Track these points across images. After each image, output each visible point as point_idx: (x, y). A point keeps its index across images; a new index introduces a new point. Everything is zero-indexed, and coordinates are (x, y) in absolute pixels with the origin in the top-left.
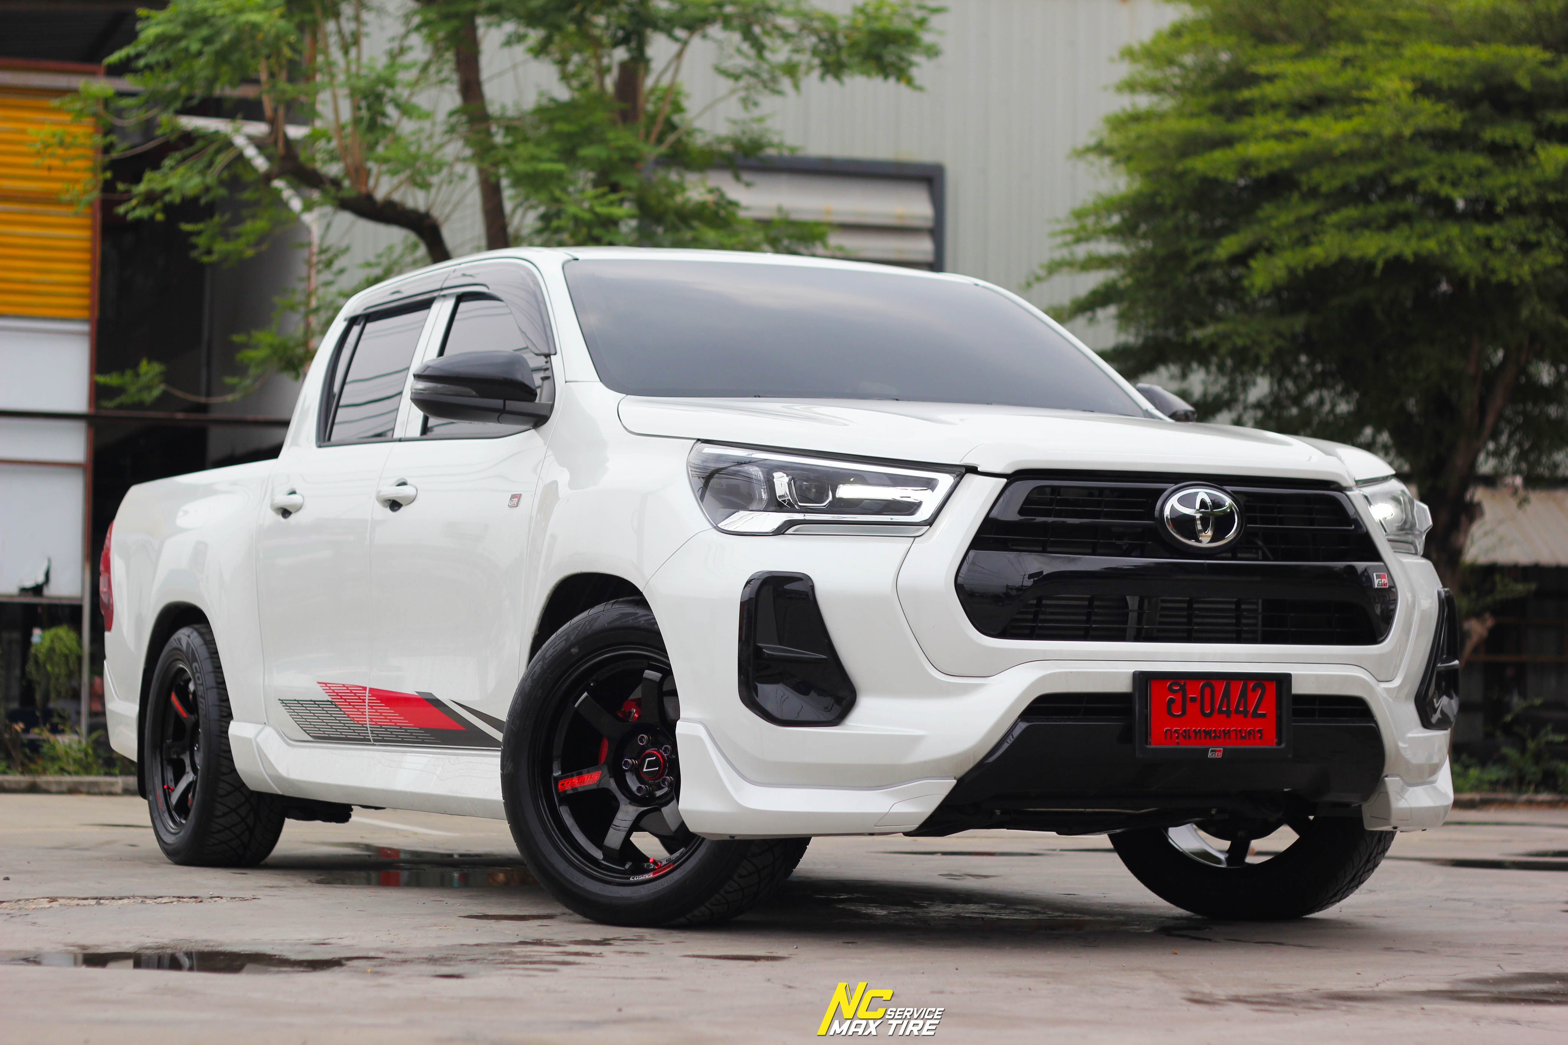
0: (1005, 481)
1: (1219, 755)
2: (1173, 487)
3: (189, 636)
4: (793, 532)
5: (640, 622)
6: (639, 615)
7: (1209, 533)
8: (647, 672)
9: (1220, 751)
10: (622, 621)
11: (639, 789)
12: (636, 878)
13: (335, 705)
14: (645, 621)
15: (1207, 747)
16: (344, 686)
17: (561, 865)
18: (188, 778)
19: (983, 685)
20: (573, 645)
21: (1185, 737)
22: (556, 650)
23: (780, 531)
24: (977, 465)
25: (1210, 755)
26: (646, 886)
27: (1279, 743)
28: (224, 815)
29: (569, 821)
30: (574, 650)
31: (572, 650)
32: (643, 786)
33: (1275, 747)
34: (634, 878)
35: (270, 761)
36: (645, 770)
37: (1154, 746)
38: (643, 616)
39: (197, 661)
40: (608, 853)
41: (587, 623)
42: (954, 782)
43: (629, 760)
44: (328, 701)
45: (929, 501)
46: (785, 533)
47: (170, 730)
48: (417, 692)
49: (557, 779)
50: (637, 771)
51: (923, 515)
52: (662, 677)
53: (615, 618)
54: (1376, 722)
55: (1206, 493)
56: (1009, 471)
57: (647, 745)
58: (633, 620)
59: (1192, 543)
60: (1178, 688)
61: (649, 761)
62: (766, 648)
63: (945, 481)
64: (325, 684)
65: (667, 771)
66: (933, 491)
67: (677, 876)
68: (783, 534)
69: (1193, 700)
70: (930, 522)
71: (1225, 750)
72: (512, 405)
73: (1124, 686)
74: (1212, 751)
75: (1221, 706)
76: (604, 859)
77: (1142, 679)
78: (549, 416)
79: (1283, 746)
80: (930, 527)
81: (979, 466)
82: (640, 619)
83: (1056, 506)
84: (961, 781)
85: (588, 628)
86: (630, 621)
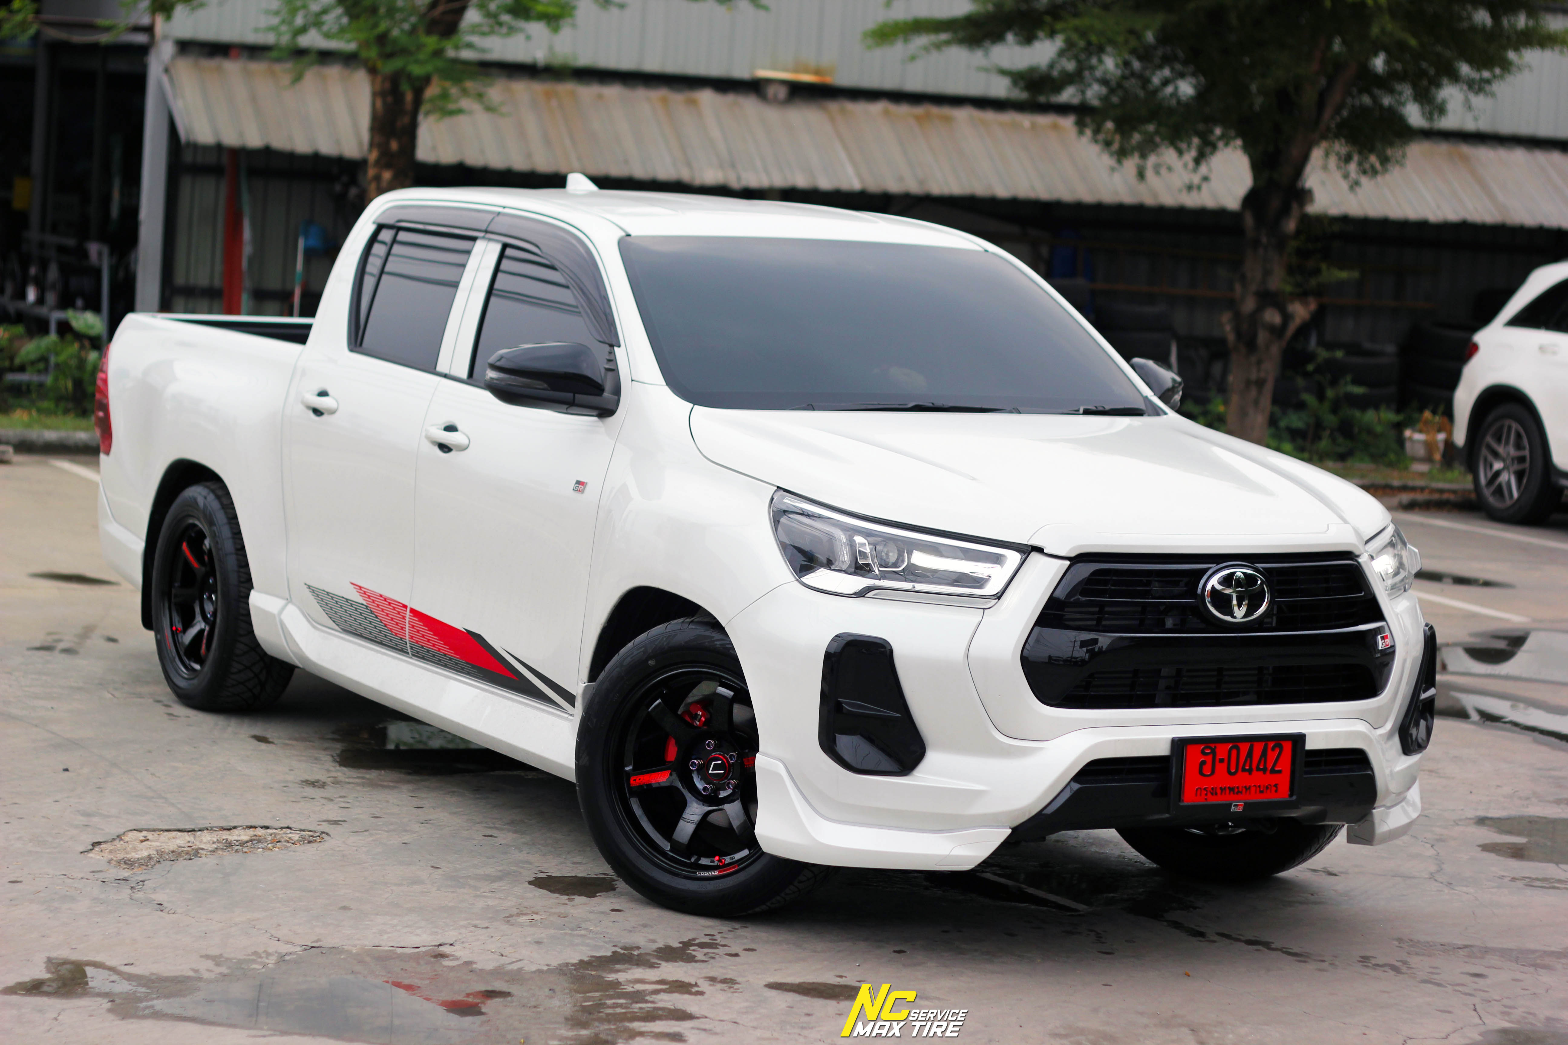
0: (1068, 563)
1: (1240, 809)
2: (1214, 567)
3: (205, 498)
4: (873, 595)
5: (716, 645)
6: (715, 639)
7: (1244, 609)
8: (720, 689)
9: (1241, 805)
11: (705, 789)
12: (703, 873)
13: (371, 611)
14: (721, 645)
15: (1230, 802)
16: (381, 596)
17: (632, 854)
18: (199, 625)
19: (1041, 749)
20: (650, 658)
21: (1212, 794)
22: (634, 659)
23: (861, 594)
24: (1044, 547)
25: (1233, 809)
26: (712, 882)
27: (1291, 796)
28: (240, 671)
29: (638, 811)
30: (651, 663)
31: (650, 662)
32: (708, 786)
33: (1288, 799)
34: (700, 873)
35: (295, 641)
36: (710, 772)
37: (1186, 804)
38: (721, 641)
39: (215, 525)
40: (676, 846)
41: (664, 639)
42: (1010, 831)
43: (695, 761)
44: (362, 604)
45: (997, 576)
46: (866, 596)
47: (179, 575)
48: (465, 629)
49: (628, 774)
50: (702, 770)
51: (992, 588)
52: (734, 695)
54: (1372, 769)
55: (1241, 572)
56: (1073, 555)
57: (714, 749)
59: (1228, 618)
60: (1209, 751)
61: (715, 765)
62: (847, 704)
63: (1013, 558)
64: (361, 588)
65: (731, 774)
66: (1002, 567)
67: (741, 877)
68: (864, 596)
69: (1221, 761)
70: (999, 596)
71: (1245, 803)
72: (580, 398)
73: (1163, 750)
74: (1235, 805)
75: (1244, 765)
76: (670, 851)
77: (1180, 745)
78: (614, 409)
79: (1294, 798)
80: (999, 600)
81: (1045, 548)
82: (716, 643)
83: (1112, 586)
84: (1015, 830)
85: (665, 644)
86: (707, 643)
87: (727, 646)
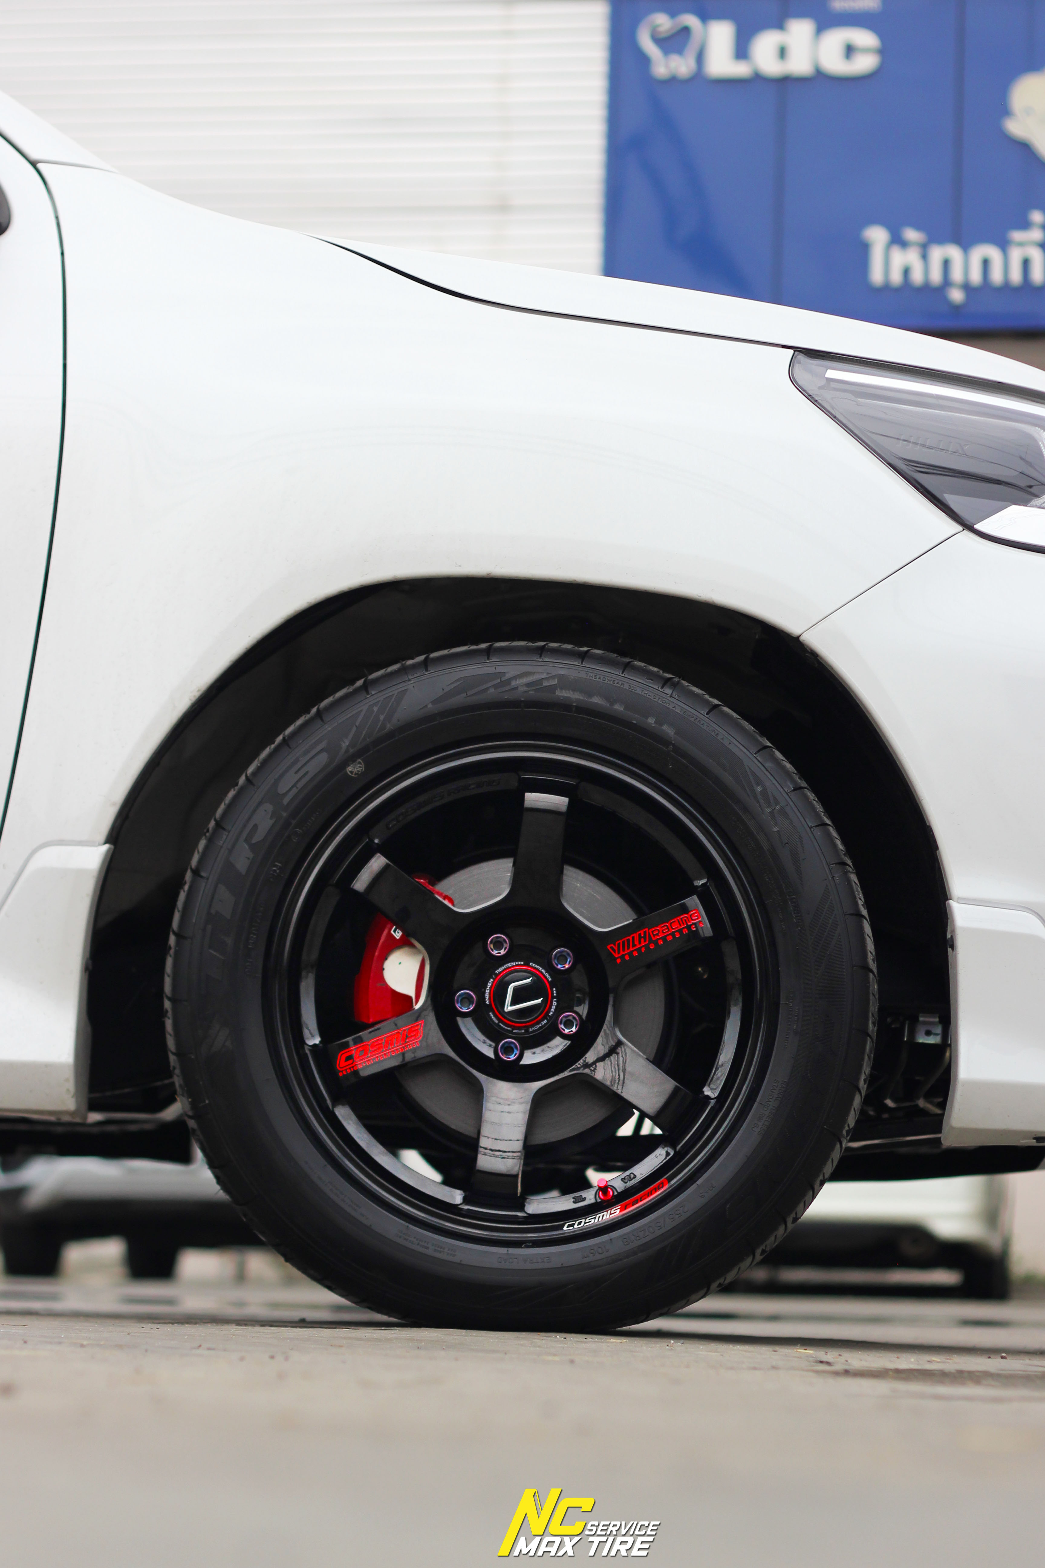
5: (516, 688)
6: (508, 676)
8: (528, 795)
10: (469, 693)
11: (504, 1049)
12: (580, 1223)
14: (528, 685)
20: (351, 759)
22: (307, 773)
26: (611, 1235)
29: (359, 1134)
30: (354, 769)
31: (350, 769)
32: (507, 1042)
34: (573, 1225)
36: (508, 1008)
38: (520, 676)
43: (469, 990)
53: (447, 690)
57: (509, 953)
58: (496, 686)
61: (516, 989)
65: (555, 1004)
67: (690, 1202)
76: (470, 1201)
85: (382, 717)
86: (492, 690)
87: (545, 684)
